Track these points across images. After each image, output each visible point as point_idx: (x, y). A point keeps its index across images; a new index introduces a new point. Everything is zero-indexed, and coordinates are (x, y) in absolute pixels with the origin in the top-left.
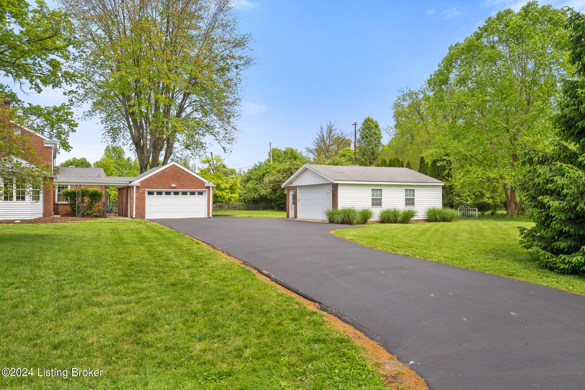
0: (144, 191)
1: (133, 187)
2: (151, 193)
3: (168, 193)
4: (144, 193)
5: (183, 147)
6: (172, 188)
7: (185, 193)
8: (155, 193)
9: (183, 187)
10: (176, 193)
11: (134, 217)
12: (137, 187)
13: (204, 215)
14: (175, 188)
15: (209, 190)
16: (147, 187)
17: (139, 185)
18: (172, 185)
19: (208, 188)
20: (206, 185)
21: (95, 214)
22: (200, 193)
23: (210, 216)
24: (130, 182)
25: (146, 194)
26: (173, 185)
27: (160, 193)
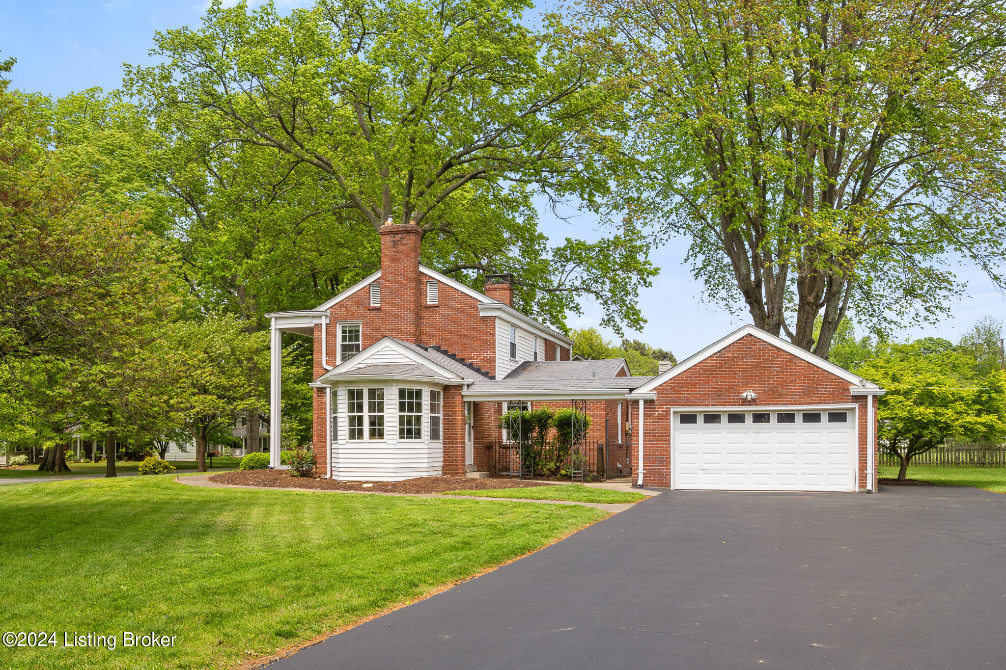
0: (667, 412)
1: (636, 402)
2: (688, 419)
3: (737, 418)
4: (666, 418)
5: (900, 293)
6: (745, 402)
7: (787, 418)
8: (700, 419)
9: (778, 398)
10: (760, 418)
11: (640, 482)
12: (649, 403)
13: (848, 483)
14: (753, 402)
15: (864, 407)
16: (675, 401)
17: (653, 396)
18: (744, 395)
19: (861, 399)
20: (853, 391)
21: (563, 472)
22: (838, 417)
23: (869, 487)
24: (631, 390)
25: (674, 422)
26: (750, 395)
27: (712, 418)
